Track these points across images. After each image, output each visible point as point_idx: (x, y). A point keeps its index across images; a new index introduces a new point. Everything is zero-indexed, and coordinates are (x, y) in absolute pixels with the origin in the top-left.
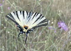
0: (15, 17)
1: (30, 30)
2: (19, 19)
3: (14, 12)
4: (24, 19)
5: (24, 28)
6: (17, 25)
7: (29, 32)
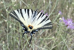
0: (19, 15)
1: (35, 31)
2: (23, 18)
3: (18, 10)
4: (29, 18)
5: (29, 28)
6: (22, 24)
7: (34, 32)
